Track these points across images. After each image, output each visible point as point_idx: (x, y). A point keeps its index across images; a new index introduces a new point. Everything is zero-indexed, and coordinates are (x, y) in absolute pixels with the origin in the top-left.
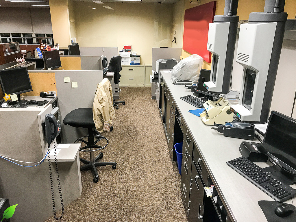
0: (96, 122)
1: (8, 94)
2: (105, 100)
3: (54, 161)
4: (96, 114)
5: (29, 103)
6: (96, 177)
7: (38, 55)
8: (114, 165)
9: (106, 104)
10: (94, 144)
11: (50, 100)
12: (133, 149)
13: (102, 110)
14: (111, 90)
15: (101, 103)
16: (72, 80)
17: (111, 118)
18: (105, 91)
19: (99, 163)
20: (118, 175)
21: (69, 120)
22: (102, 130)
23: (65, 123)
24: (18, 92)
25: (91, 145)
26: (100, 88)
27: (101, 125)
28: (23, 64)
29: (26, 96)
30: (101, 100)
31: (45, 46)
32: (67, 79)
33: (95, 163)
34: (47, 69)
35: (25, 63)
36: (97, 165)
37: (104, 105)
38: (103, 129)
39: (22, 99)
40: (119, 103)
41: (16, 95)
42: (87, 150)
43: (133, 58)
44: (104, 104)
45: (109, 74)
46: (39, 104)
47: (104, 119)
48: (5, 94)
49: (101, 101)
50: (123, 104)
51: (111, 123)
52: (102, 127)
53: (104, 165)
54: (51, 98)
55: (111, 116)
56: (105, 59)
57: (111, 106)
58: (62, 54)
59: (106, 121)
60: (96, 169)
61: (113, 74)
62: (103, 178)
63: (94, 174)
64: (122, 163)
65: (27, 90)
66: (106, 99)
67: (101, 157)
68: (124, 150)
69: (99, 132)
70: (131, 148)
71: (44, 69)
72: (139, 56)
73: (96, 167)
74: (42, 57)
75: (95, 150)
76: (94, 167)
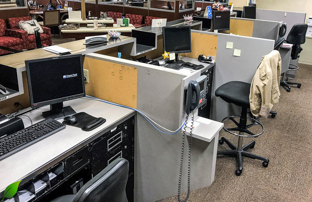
0: (251, 102)
1: (167, 52)
2: (268, 77)
3: (189, 135)
4: (254, 92)
5: (185, 65)
6: (239, 168)
7: (207, 14)
8: (265, 162)
9: (269, 82)
10: (245, 128)
11: (206, 65)
12: (297, 149)
13: (262, 89)
14: (280, 66)
15: (262, 80)
16: (235, 47)
17: (272, 102)
18: (271, 66)
19: (248, 153)
20: (267, 176)
21: (221, 92)
22: (258, 114)
23: (217, 95)
24: (177, 51)
25: (242, 127)
26: (265, 61)
27: (258, 107)
28: (190, 22)
29: (185, 56)
30: (264, 76)
31: (217, 5)
32: (230, 45)
33: (242, 151)
34: (213, 31)
35: (192, 22)
36: (244, 155)
37: (265, 84)
38: (259, 112)
39: (180, 59)
40: (292, 84)
41: (174, 54)
42: (236, 133)
44: (266, 82)
45: (285, 45)
46: (194, 67)
47: (263, 101)
48: (165, 52)
49: (264, 78)
50: (298, 86)
51: (271, 108)
52: (259, 110)
53: (254, 157)
54: (208, 63)
55: (273, 99)
56: (284, 26)
57: (275, 86)
58: (234, 16)
59: (264, 103)
60: (242, 160)
61: (290, 46)
62: (248, 173)
63: (238, 164)
64: (278, 162)
65: (185, 51)
66: (270, 77)
67: (252, 146)
68: (284, 147)
69: (254, 115)
70: (294, 146)
71: (210, 30)
73: (242, 156)
74: (211, 17)
75: (245, 135)
76: (240, 156)
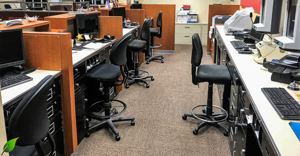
1: (80, 34)
43: (191, 16)
72: (196, 15)
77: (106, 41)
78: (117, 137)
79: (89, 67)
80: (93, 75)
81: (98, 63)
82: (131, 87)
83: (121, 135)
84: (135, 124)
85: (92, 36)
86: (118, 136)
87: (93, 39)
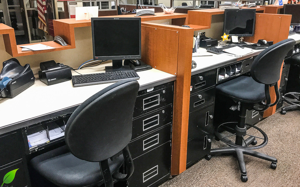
1: (227, 34)
41: (237, 36)
77: (260, 47)
78: (243, 177)
79: (221, 77)
80: (225, 89)
81: (239, 75)
82: (289, 114)
83: (250, 176)
84: (277, 169)
85: (242, 38)
86: (246, 175)
87: (243, 42)
